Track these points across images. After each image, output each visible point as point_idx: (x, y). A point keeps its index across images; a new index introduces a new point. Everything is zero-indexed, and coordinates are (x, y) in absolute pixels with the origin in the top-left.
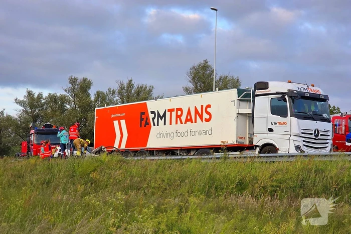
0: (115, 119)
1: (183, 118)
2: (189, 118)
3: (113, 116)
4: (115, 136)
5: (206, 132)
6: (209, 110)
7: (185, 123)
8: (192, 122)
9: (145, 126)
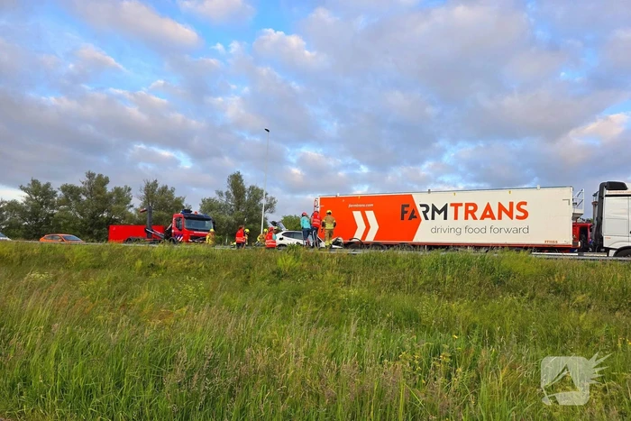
0: (357, 209)
1: (479, 214)
2: (488, 213)
3: (350, 206)
4: (356, 227)
5: (518, 231)
6: (523, 207)
7: (482, 218)
8: (493, 218)
9: (410, 219)
